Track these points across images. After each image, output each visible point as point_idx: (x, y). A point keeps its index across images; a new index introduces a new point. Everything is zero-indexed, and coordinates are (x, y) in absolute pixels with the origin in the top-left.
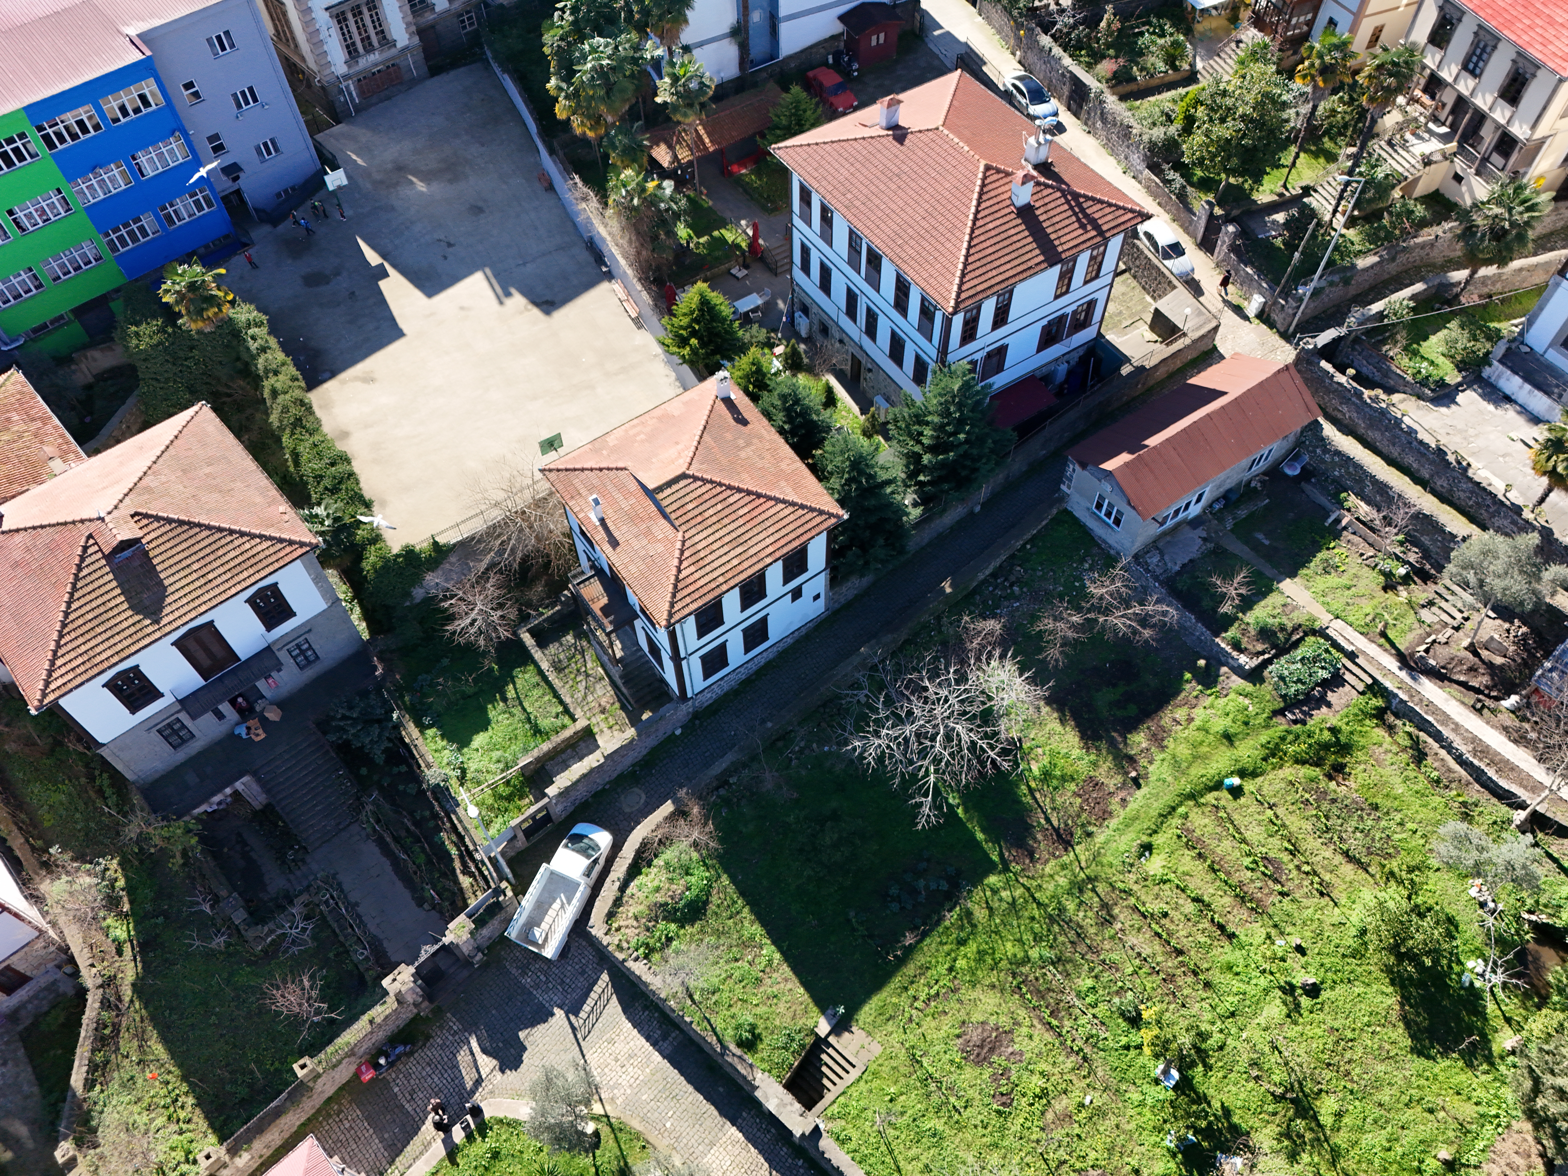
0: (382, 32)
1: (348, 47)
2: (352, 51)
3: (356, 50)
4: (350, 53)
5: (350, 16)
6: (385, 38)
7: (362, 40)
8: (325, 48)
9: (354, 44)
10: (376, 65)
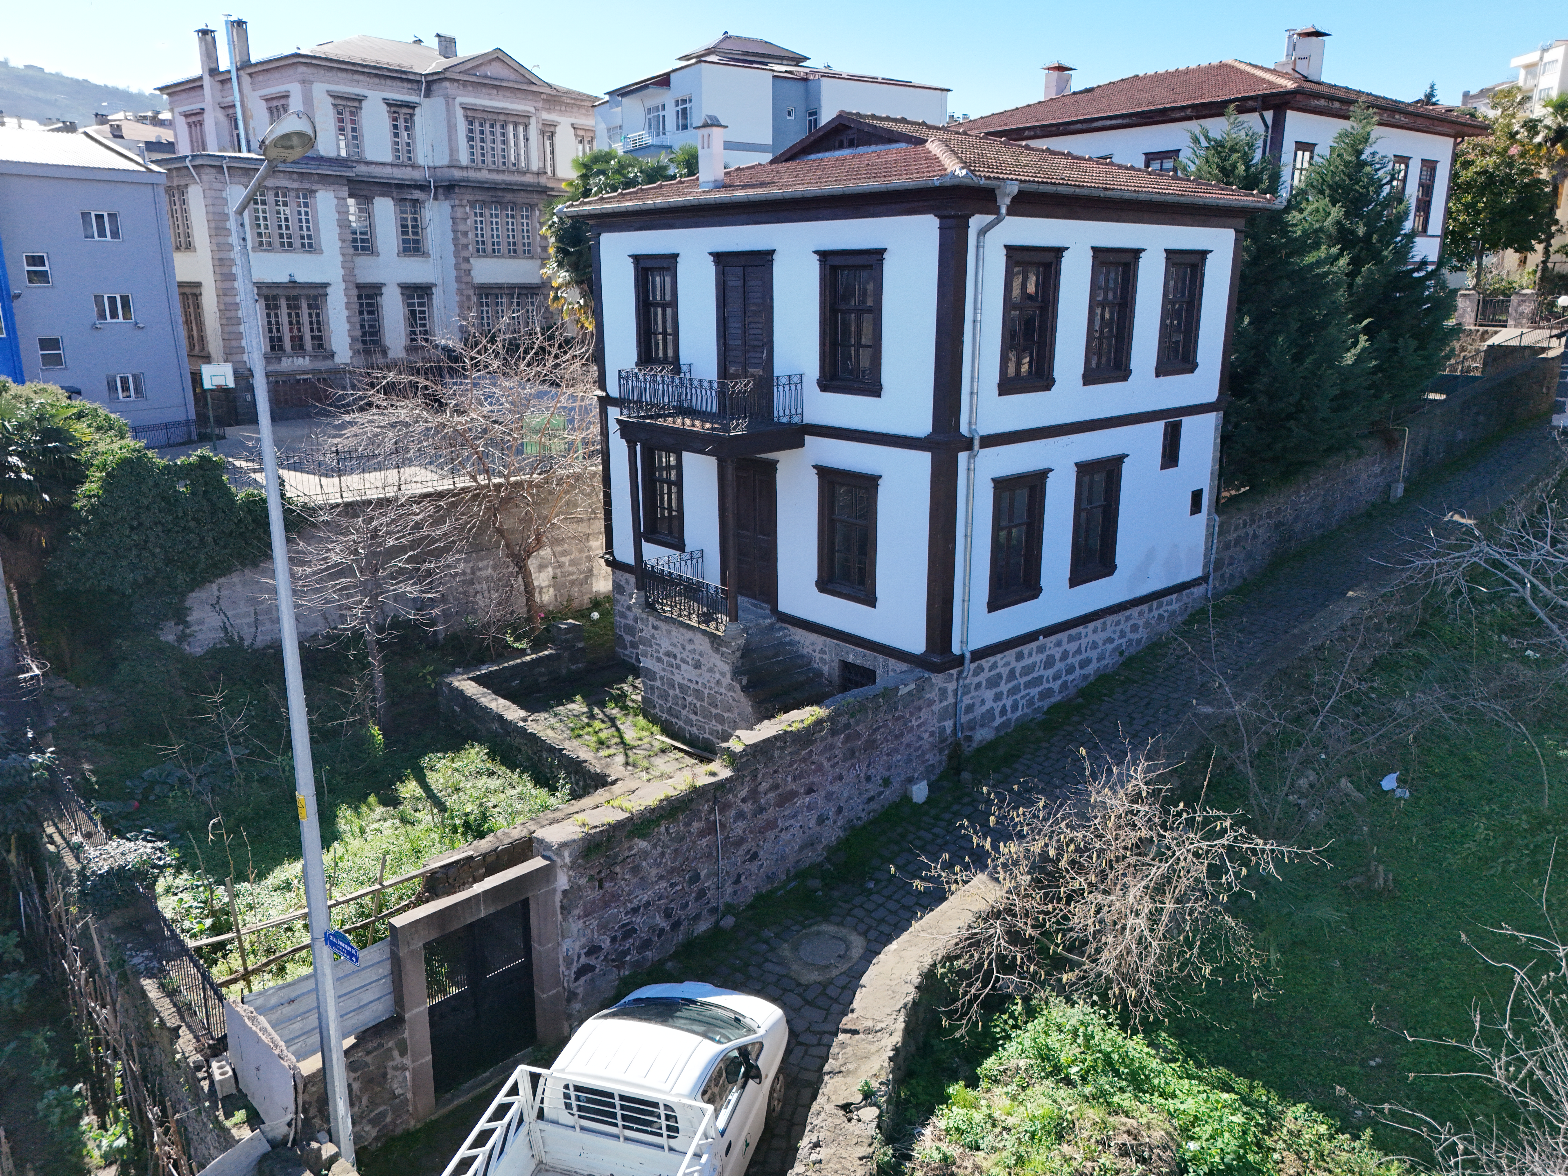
0: (320, 338)
1: (272, 339)
2: (275, 345)
3: (281, 348)
4: (273, 348)
5: (283, 303)
6: (321, 346)
7: (292, 339)
8: (242, 328)
9: (280, 339)
10: (305, 372)
